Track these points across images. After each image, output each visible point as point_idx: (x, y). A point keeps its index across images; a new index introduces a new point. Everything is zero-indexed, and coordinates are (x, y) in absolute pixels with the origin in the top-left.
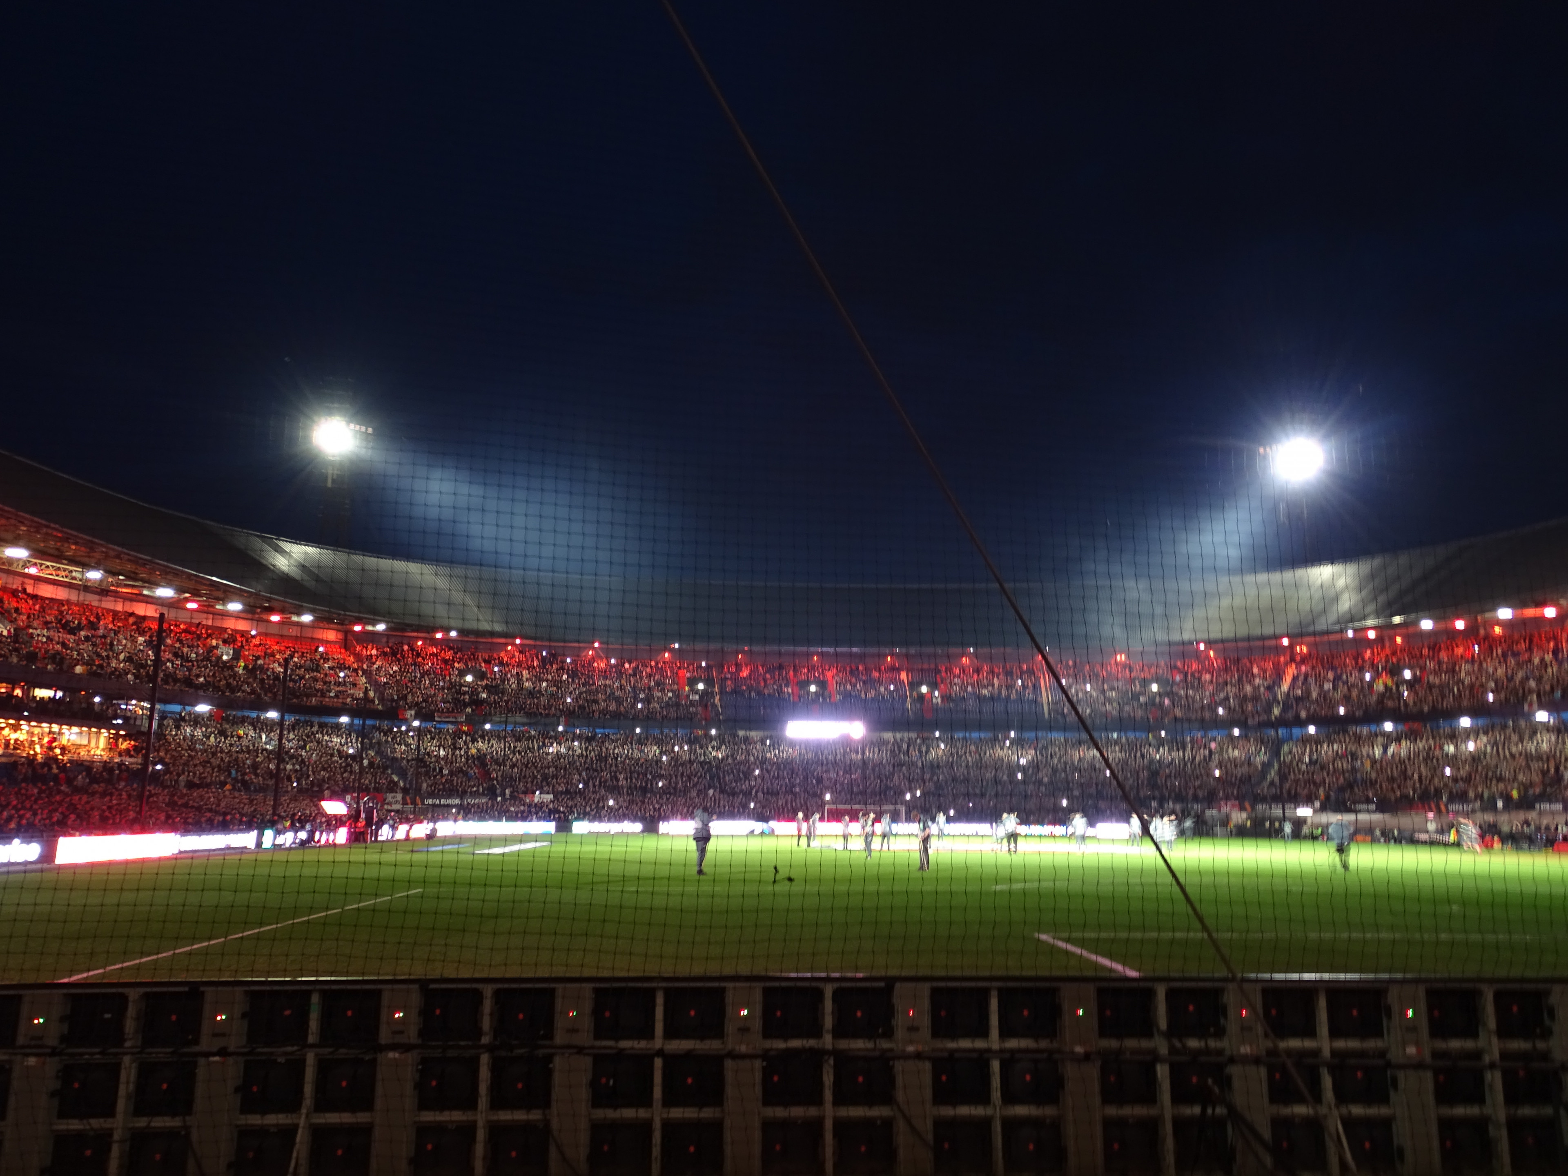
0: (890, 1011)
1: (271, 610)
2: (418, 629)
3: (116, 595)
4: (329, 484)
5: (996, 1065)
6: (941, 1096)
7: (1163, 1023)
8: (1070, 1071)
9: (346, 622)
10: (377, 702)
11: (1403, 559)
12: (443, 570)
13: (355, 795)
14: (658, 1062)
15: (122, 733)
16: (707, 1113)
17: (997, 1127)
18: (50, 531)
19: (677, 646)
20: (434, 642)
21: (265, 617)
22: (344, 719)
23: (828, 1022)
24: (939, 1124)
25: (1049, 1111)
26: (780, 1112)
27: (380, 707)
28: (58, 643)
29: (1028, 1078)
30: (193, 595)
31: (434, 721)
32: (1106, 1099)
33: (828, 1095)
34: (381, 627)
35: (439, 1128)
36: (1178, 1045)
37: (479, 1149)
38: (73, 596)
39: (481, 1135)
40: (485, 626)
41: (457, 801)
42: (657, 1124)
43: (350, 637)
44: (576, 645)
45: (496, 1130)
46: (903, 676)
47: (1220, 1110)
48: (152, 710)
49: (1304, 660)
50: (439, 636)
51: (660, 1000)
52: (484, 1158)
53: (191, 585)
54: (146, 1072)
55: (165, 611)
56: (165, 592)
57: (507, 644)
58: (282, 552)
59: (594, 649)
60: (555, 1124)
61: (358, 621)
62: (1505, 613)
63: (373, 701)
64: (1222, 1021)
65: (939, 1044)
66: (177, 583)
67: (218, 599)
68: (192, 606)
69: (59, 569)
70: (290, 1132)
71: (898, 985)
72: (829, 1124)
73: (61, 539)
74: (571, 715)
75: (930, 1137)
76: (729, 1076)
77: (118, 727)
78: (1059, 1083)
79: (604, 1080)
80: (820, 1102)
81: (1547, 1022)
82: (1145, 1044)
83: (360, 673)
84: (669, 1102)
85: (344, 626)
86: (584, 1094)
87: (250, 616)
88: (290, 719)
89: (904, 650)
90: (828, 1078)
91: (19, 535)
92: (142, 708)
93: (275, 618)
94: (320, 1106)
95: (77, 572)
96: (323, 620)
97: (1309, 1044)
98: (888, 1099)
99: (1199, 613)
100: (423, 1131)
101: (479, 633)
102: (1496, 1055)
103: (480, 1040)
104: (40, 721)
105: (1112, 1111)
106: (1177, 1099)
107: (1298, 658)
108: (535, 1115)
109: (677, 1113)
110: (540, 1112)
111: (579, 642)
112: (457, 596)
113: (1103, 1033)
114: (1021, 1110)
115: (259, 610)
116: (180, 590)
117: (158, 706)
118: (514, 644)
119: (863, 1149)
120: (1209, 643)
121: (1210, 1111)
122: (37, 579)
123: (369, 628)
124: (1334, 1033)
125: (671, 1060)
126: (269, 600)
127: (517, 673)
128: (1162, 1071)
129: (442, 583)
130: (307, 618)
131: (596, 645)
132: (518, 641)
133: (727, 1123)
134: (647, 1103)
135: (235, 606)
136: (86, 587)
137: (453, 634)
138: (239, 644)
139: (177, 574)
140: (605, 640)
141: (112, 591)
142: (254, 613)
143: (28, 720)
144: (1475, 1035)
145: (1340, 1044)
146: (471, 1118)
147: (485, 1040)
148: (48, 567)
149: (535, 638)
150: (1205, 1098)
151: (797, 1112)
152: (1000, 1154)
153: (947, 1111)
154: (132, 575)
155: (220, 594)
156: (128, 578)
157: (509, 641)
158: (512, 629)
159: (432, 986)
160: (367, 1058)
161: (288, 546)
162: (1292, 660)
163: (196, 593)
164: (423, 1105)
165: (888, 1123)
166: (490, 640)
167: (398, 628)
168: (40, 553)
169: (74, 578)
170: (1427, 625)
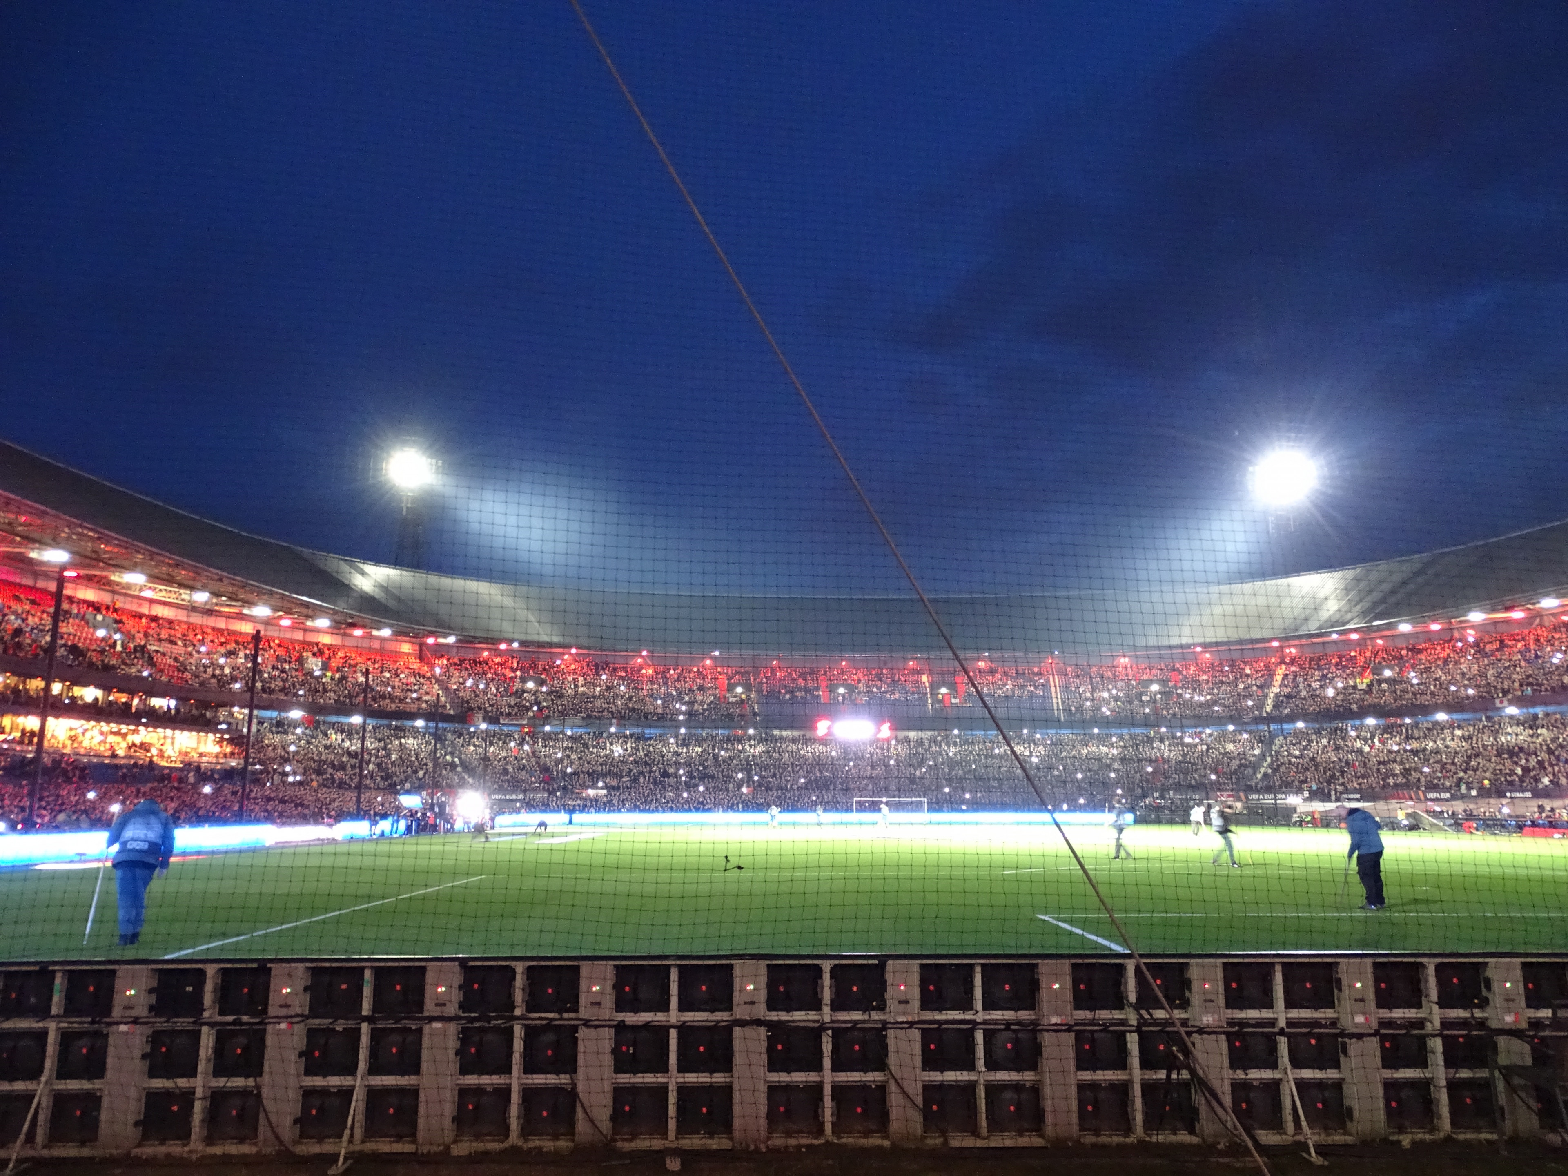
0: (882, 985)
1: (353, 625)
2: (486, 640)
3: (219, 614)
4: (404, 512)
5: (979, 1036)
6: (930, 1062)
7: (1132, 997)
8: (1047, 1039)
9: (420, 636)
10: (448, 707)
11: (1383, 566)
12: (509, 589)
13: (430, 791)
14: (673, 1033)
15: (226, 736)
16: (719, 1078)
17: (981, 1092)
18: (162, 558)
19: (717, 653)
20: (499, 653)
21: (349, 631)
22: (420, 723)
23: (827, 995)
24: (928, 1088)
25: (1028, 1076)
26: (783, 1077)
27: (452, 712)
28: (171, 657)
29: (1009, 1046)
30: (286, 613)
31: (499, 723)
32: (1081, 1066)
33: (827, 1063)
34: (451, 640)
35: (479, 1091)
36: (1147, 1016)
37: (514, 1110)
38: (181, 616)
39: (515, 1098)
40: (545, 638)
41: (521, 796)
42: (672, 1087)
43: (424, 648)
44: (625, 653)
45: (528, 1093)
46: (924, 678)
47: (1185, 1075)
48: (251, 715)
49: (1293, 661)
50: (503, 646)
51: (674, 976)
52: (518, 1117)
53: (286, 604)
54: (223, 1038)
55: (261, 627)
56: (262, 611)
57: (564, 654)
58: (363, 573)
59: (642, 657)
60: (580, 1088)
61: (432, 634)
62: (1476, 616)
63: (444, 707)
64: (1187, 994)
65: (929, 1016)
66: (272, 603)
67: (308, 617)
68: (286, 623)
69: (170, 591)
70: (347, 1094)
71: (890, 962)
72: (827, 1090)
73: (170, 565)
74: (622, 718)
75: (919, 1100)
76: (737, 1045)
77: (222, 732)
78: (1037, 1050)
79: (624, 1048)
80: (819, 1068)
81: (1484, 992)
82: (1117, 1015)
83: (434, 681)
84: (683, 1068)
85: (417, 637)
86: (608, 1060)
87: (336, 631)
88: (371, 723)
89: (925, 655)
90: (827, 1047)
91: (136, 562)
92: (243, 713)
93: (358, 633)
94: (373, 1070)
95: (185, 595)
96: (400, 633)
97: (1266, 1014)
98: (882, 1066)
99: (1195, 620)
100: (464, 1093)
101: (540, 645)
102: (1437, 1024)
103: (513, 1012)
104: (156, 727)
105: (1087, 1076)
106: (1145, 1064)
107: (1287, 660)
108: (564, 1079)
109: (691, 1078)
110: (568, 1076)
111: (627, 651)
112: (522, 614)
113: (1078, 1005)
114: (1002, 1076)
115: (343, 626)
116: (275, 609)
117: (255, 712)
118: (570, 654)
119: (859, 1110)
120: (1205, 646)
121: (1174, 1076)
122: (152, 601)
123: (441, 640)
124: (1290, 1004)
125: (683, 1029)
126: (352, 616)
127: (574, 679)
128: (1133, 1041)
129: (508, 602)
130: (386, 632)
131: (644, 653)
132: (574, 651)
133: (736, 1087)
134: (664, 1068)
135: (323, 623)
136: (193, 608)
137: (515, 645)
138: (327, 656)
139: (272, 593)
140: (651, 649)
141: (216, 611)
142: (340, 629)
143: (146, 725)
144: (1419, 1006)
145: (1295, 1014)
146: (508, 1081)
147: (518, 1012)
148: (161, 590)
149: (588, 648)
150: (1171, 1064)
151: (799, 1077)
152: (984, 1116)
153: (936, 1077)
154: (234, 596)
155: (310, 612)
156: (230, 599)
157: (566, 650)
158: (568, 640)
159: (471, 964)
160: (414, 1027)
161: (369, 568)
162: (1282, 662)
163: (288, 612)
164: (464, 1070)
165: (882, 1088)
166: (549, 650)
167: (468, 640)
168: (155, 578)
169: (183, 600)
170: (1405, 628)
